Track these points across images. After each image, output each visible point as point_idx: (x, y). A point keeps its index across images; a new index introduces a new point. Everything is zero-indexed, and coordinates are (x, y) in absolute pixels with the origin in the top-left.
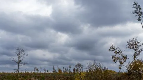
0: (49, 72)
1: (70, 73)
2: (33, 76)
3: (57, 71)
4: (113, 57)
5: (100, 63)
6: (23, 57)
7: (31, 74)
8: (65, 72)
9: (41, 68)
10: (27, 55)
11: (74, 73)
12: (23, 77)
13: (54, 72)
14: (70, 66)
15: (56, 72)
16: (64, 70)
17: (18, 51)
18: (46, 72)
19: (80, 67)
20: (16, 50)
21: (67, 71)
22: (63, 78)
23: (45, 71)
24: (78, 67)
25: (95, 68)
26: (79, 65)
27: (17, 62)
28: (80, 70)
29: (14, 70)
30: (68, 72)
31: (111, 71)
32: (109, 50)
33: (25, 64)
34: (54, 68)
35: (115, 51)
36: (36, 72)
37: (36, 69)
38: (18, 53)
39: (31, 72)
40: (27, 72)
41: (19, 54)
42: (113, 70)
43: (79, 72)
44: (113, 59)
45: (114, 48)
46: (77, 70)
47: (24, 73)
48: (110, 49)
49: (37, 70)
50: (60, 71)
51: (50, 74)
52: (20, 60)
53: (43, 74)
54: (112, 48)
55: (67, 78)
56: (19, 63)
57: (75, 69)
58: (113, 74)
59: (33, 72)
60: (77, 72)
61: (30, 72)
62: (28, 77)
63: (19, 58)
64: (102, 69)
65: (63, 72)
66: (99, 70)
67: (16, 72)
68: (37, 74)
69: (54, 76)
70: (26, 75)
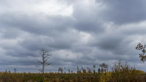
0: (73, 72)
1: (94, 73)
2: (58, 77)
3: (82, 72)
4: (141, 56)
5: (127, 63)
6: (47, 58)
7: (56, 74)
8: (90, 72)
9: (65, 68)
10: (51, 55)
11: (99, 73)
12: (48, 77)
13: (78, 72)
14: (94, 66)
15: (80, 72)
16: (88, 70)
17: (42, 52)
18: (71, 72)
19: (105, 67)
20: (40, 51)
21: (92, 71)
22: (88, 78)
23: (69, 71)
24: (103, 68)
25: (121, 68)
26: (103, 65)
27: (42, 63)
28: (105, 70)
29: (39, 70)
30: (93, 73)
31: (138, 71)
32: (136, 48)
33: (49, 64)
34: (78, 68)
35: (142, 49)
36: (60, 72)
37: (60, 69)
38: (42, 54)
39: (56, 73)
40: (51, 72)
41: (44, 55)
42: (141, 70)
43: (104, 72)
44: (141, 58)
45: (141, 47)
46: (102, 70)
47: (49, 73)
48: (138, 47)
49: (62, 70)
50: (84, 71)
51: (74, 74)
52: (44, 60)
53: (67, 74)
54: (140, 46)
55: (92, 78)
56: (44, 63)
57: (99, 69)
58: (141, 74)
59: (57, 72)
60: (102, 73)
61: (54, 72)
62: (53, 77)
63: (44, 59)
64: (129, 69)
65: (87, 72)
66: (126, 70)
67: (41, 73)
68: (62, 74)
69: (79, 77)
70: (50, 75)
